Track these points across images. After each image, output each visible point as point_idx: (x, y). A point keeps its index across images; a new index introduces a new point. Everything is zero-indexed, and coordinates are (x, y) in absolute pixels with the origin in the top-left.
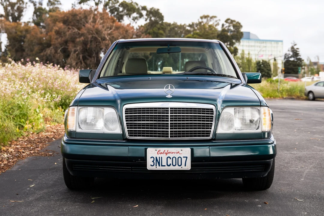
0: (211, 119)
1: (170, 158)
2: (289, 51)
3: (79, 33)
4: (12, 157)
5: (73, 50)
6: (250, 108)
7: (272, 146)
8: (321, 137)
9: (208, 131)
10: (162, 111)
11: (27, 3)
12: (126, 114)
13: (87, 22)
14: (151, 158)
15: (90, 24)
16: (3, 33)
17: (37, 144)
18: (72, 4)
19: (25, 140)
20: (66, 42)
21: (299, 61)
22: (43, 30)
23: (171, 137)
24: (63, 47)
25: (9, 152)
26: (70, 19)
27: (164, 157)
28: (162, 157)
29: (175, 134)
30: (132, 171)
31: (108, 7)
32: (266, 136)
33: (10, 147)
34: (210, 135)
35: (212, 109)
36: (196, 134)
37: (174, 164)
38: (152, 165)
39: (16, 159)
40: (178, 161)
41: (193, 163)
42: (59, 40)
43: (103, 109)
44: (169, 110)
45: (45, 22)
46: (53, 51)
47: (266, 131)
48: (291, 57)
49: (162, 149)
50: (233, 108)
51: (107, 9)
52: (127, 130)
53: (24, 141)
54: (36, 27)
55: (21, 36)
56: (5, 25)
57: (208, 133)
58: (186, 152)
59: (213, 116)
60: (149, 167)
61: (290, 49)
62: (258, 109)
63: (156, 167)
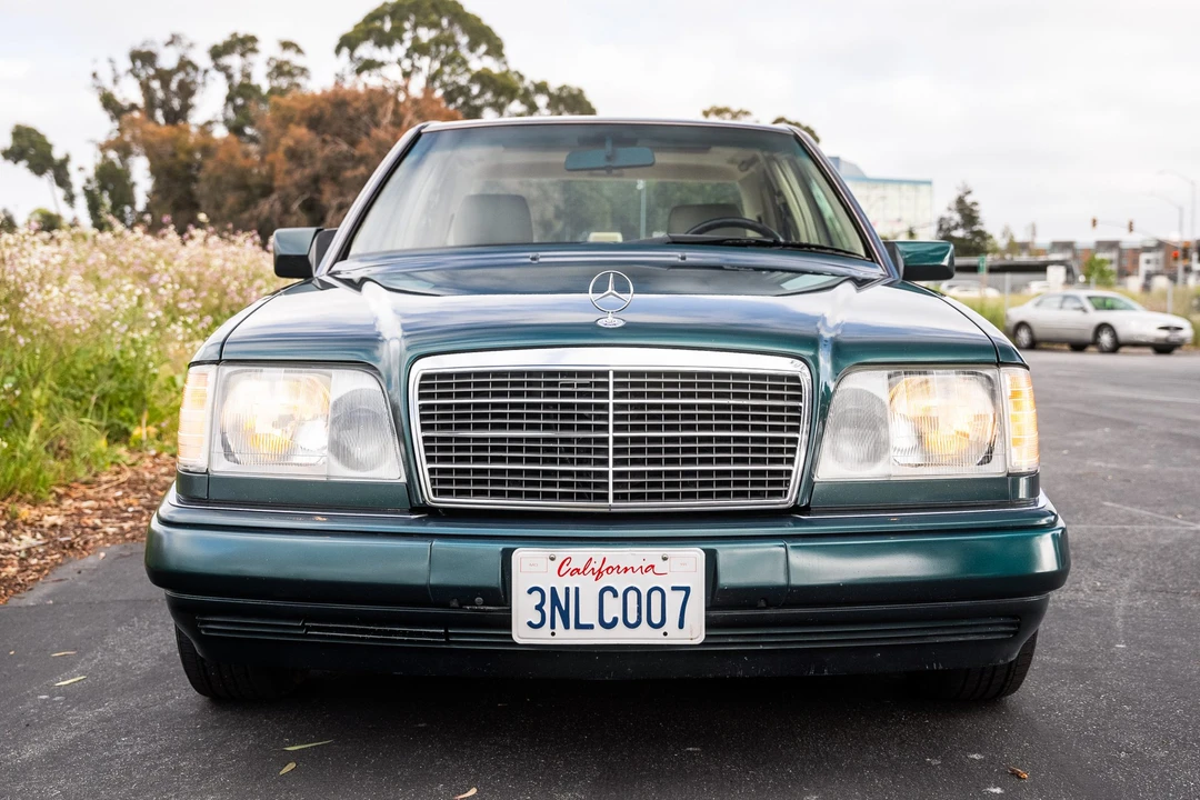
0: (790, 419)
1: (615, 595)
2: (950, 209)
3: (353, 156)
4: (41, 550)
5: (335, 203)
6: (957, 373)
7: (1053, 536)
8: (1109, 465)
9: (779, 473)
10: (579, 385)
11: (206, 71)
12: (421, 396)
13: (377, 125)
14: (530, 591)
15: (386, 131)
16: (138, 155)
17: (156, 494)
18: (337, 75)
19: (122, 480)
20: (316, 180)
21: (977, 240)
22: (253, 148)
23: (616, 497)
24: (306, 196)
25: (42, 526)
26: (327, 115)
27: (589, 588)
28: (577, 589)
29: (634, 485)
30: (448, 642)
31: (437, 84)
32: (1023, 494)
33: (56, 506)
34: (786, 492)
35: (796, 379)
36: (727, 483)
37: (632, 619)
38: (537, 621)
39: (57, 556)
40: (646, 605)
41: (713, 614)
42: (297, 175)
43: (326, 374)
44: (611, 380)
45: (258, 124)
46: (278, 206)
47: (1024, 470)
48: (956, 228)
49: (579, 555)
50: (885, 373)
51: (434, 90)
52: (427, 467)
53: (115, 483)
54: (234, 139)
55: (188, 166)
56: (143, 133)
57: (779, 483)
58: (683, 566)
59: (797, 409)
60: (522, 634)
61: (954, 206)
62: (988, 378)
63: (553, 634)
